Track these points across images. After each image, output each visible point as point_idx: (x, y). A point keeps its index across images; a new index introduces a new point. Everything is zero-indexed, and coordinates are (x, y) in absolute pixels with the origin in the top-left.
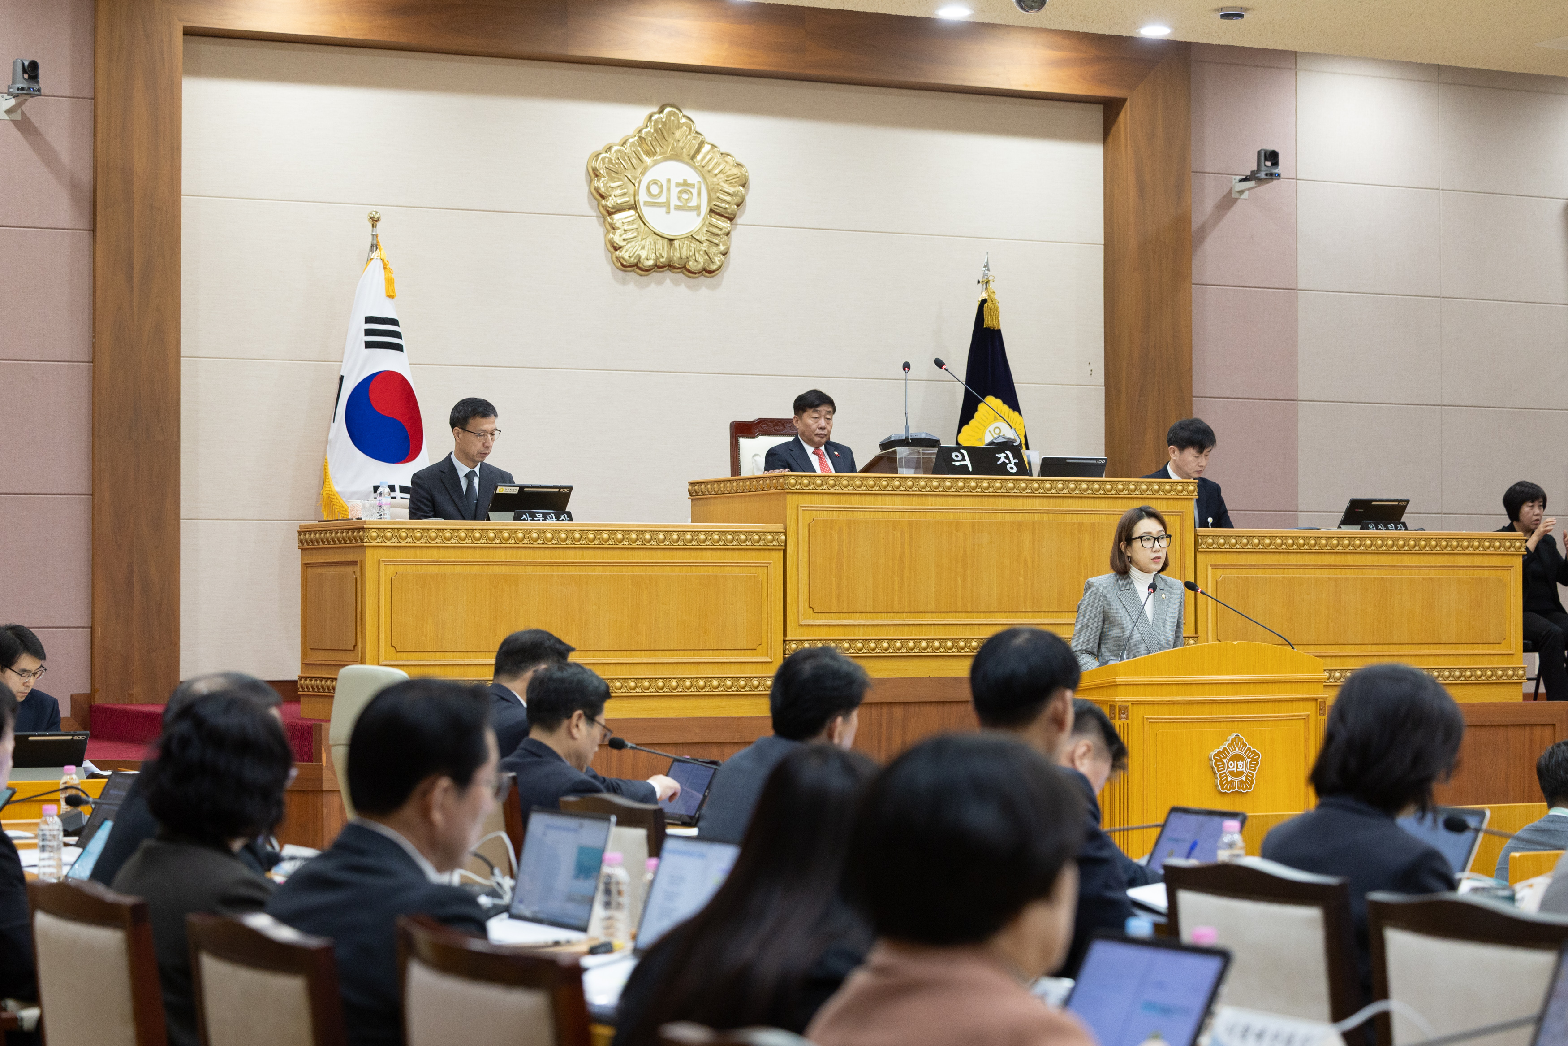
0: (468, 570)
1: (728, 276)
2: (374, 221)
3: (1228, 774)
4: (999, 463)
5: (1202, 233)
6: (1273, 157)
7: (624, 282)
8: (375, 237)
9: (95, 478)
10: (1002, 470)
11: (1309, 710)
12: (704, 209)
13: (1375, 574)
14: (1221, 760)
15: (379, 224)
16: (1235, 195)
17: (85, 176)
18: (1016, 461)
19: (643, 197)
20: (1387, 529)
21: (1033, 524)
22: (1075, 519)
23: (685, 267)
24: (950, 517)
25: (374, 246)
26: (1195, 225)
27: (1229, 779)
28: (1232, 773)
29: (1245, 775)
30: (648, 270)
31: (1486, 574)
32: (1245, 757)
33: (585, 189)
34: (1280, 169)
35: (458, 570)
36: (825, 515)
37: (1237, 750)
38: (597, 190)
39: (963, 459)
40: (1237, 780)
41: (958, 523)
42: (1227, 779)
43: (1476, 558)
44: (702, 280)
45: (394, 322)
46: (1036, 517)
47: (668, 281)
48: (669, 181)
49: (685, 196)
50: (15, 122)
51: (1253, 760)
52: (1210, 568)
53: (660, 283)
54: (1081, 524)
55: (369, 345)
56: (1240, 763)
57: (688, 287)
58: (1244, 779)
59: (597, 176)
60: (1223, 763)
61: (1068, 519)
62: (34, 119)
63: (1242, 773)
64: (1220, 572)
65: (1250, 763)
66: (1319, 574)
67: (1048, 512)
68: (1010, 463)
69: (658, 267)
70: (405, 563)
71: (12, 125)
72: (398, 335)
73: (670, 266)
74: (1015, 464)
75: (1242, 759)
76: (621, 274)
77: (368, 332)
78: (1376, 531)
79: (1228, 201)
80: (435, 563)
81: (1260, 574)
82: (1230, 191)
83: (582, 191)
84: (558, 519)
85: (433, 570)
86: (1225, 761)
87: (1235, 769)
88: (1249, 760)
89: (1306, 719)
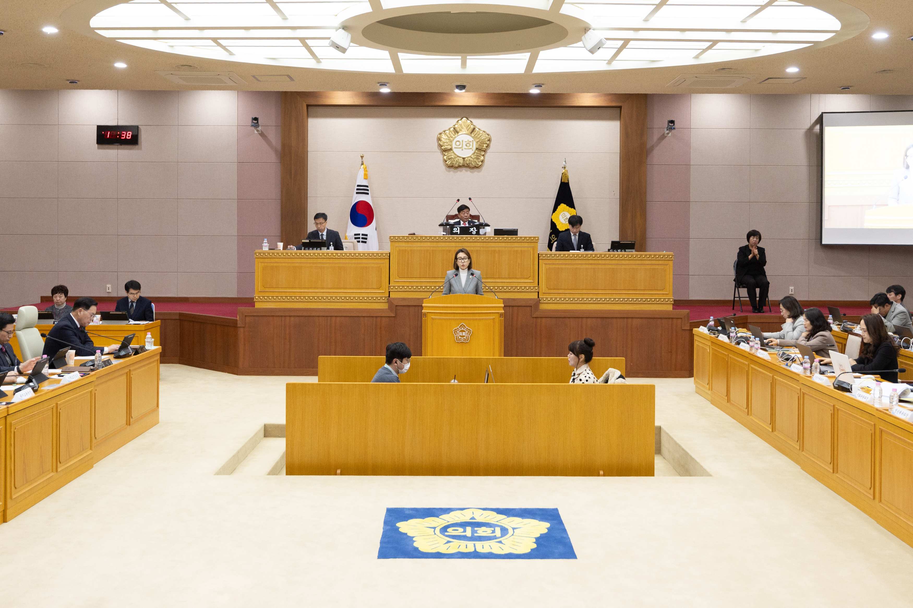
0: (286, 265)
1: (484, 168)
2: (362, 157)
3: (459, 336)
4: (470, 231)
6: (672, 122)
7: (449, 171)
8: (362, 162)
10: (471, 233)
11: (497, 317)
12: (474, 149)
13: (610, 267)
14: (456, 331)
15: (363, 158)
16: (665, 135)
17: (279, 147)
18: (477, 230)
19: (454, 146)
20: (617, 251)
21: (477, 250)
22: (493, 249)
24: (448, 248)
25: (362, 164)
26: (649, 146)
27: (460, 338)
28: (461, 336)
29: (466, 336)
30: (456, 168)
32: (466, 331)
33: (437, 144)
35: (283, 264)
36: (403, 248)
37: (463, 328)
38: (440, 144)
39: (457, 230)
40: (462, 338)
41: (450, 250)
42: (459, 338)
43: (653, 261)
44: (475, 170)
45: (367, 186)
46: (479, 249)
47: (464, 170)
48: (463, 141)
49: (468, 145)
50: (259, 134)
51: (469, 332)
52: (544, 264)
53: (461, 171)
54: (495, 251)
55: (357, 193)
56: (464, 333)
57: (470, 172)
58: (465, 338)
59: (440, 140)
60: (457, 333)
61: (490, 249)
62: (265, 133)
63: (464, 336)
64: (548, 266)
65: (468, 333)
66: (587, 266)
67: (483, 247)
68: (474, 231)
69: (460, 166)
71: (258, 135)
72: (368, 190)
73: (463, 166)
74: (476, 232)
75: (465, 332)
76: (448, 169)
77: (357, 189)
78: (612, 252)
79: (663, 137)
82: (664, 133)
83: (436, 144)
84: (316, 249)
85: (275, 264)
86: (458, 332)
87: (462, 335)
88: (467, 332)
89: (494, 319)
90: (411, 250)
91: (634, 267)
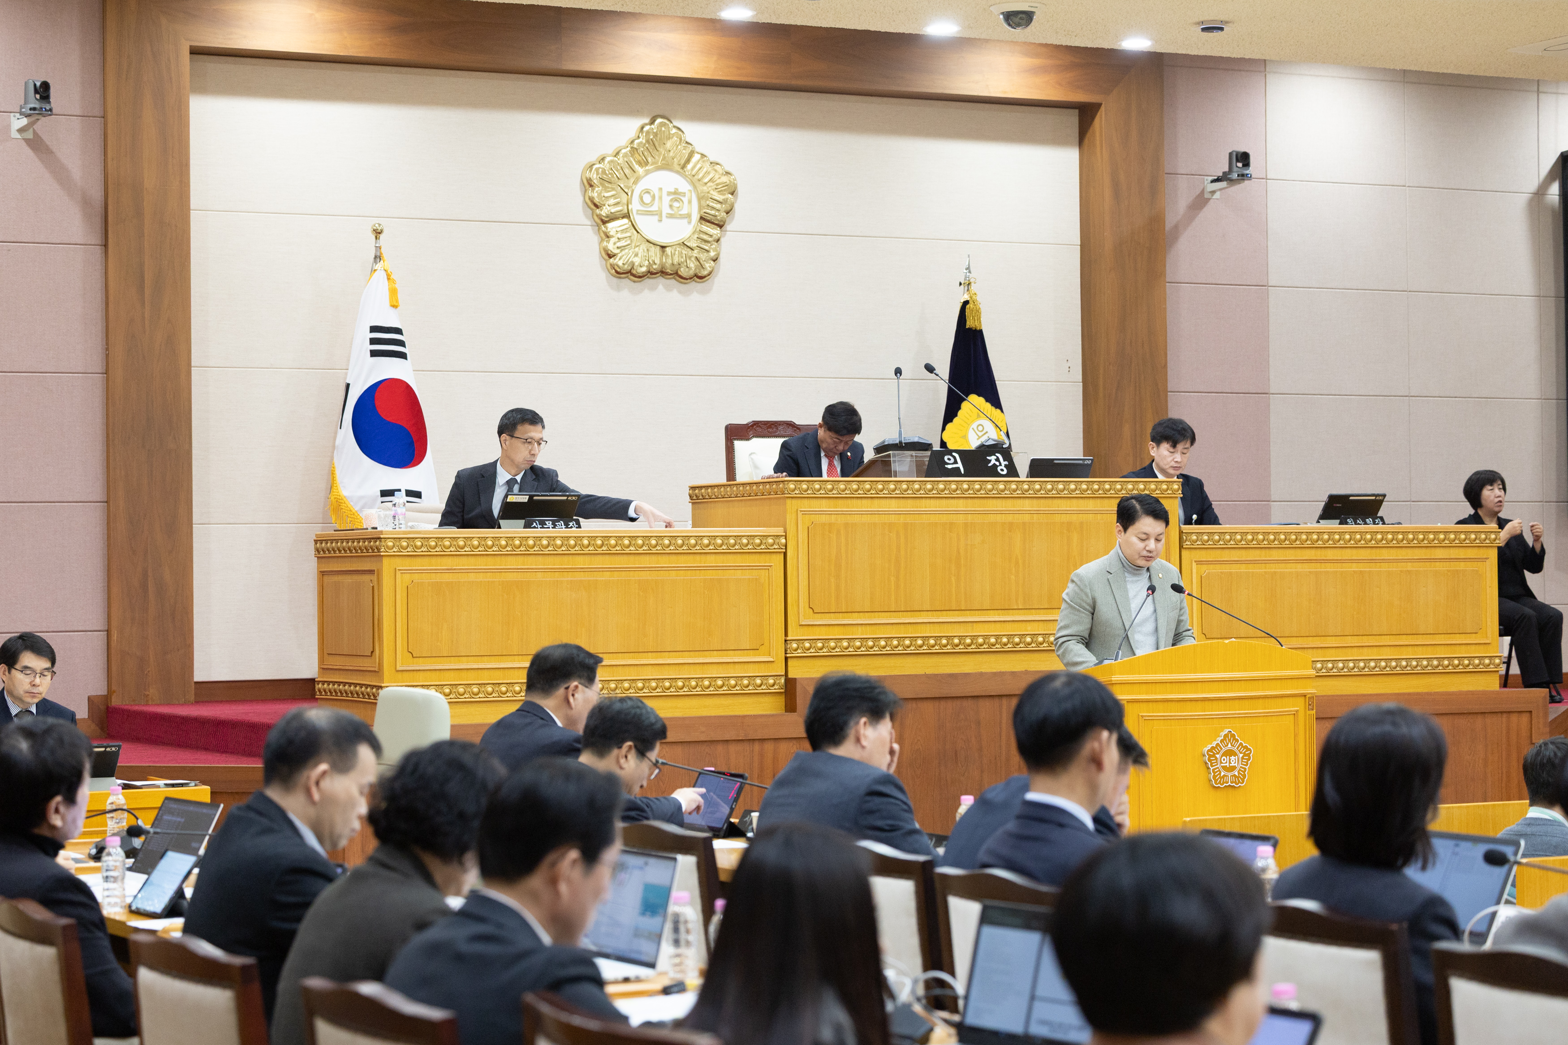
0: (481, 577)
1: (718, 282)
2: (378, 233)
3: (1221, 769)
4: (990, 465)
5: (1176, 231)
6: (1244, 158)
7: (618, 289)
8: (378, 248)
9: (110, 485)
10: (993, 472)
11: (1299, 705)
12: (695, 217)
13: (1355, 567)
14: (1214, 755)
15: (382, 236)
16: (1207, 196)
17: (96, 193)
18: (1006, 463)
19: (635, 206)
20: (1366, 523)
21: (1024, 524)
22: (1065, 518)
23: (677, 273)
24: (944, 519)
25: (378, 258)
26: (1169, 225)
27: (1222, 774)
28: (1224, 768)
29: (1237, 769)
30: (641, 277)
31: (1462, 566)
32: (1238, 752)
33: (580, 199)
34: (1252, 170)
35: (472, 577)
36: (824, 519)
37: (1229, 745)
38: (592, 200)
39: (956, 462)
40: (1230, 774)
41: (951, 524)
42: (1220, 774)
43: (1452, 551)
44: (694, 285)
45: (398, 331)
46: (1027, 518)
47: (661, 287)
48: (661, 189)
49: (676, 204)
50: (27, 141)
51: (1245, 755)
52: (1194, 564)
53: (653, 289)
54: (1069, 524)
55: (374, 353)
56: (1233, 758)
57: (680, 292)
58: (1236, 773)
59: (591, 186)
60: (1216, 759)
61: (1057, 518)
62: (45, 137)
63: (1234, 768)
64: (1204, 568)
65: (1243, 758)
66: (1300, 568)
67: (1038, 512)
68: (1000, 465)
69: (650, 273)
70: (421, 572)
71: (24, 143)
72: (401, 343)
73: (663, 273)
74: (1006, 466)
75: (1235, 754)
76: (615, 280)
77: (373, 341)
78: (1354, 526)
79: (1200, 202)
80: (450, 570)
81: (1243, 568)
82: (1203, 192)
83: (578, 200)
84: (567, 526)
85: (447, 578)
86: (1218, 756)
87: (1228, 764)
88: (1241, 755)
89: (1295, 714)
90: (846, 525)
91: (1409, 566)
